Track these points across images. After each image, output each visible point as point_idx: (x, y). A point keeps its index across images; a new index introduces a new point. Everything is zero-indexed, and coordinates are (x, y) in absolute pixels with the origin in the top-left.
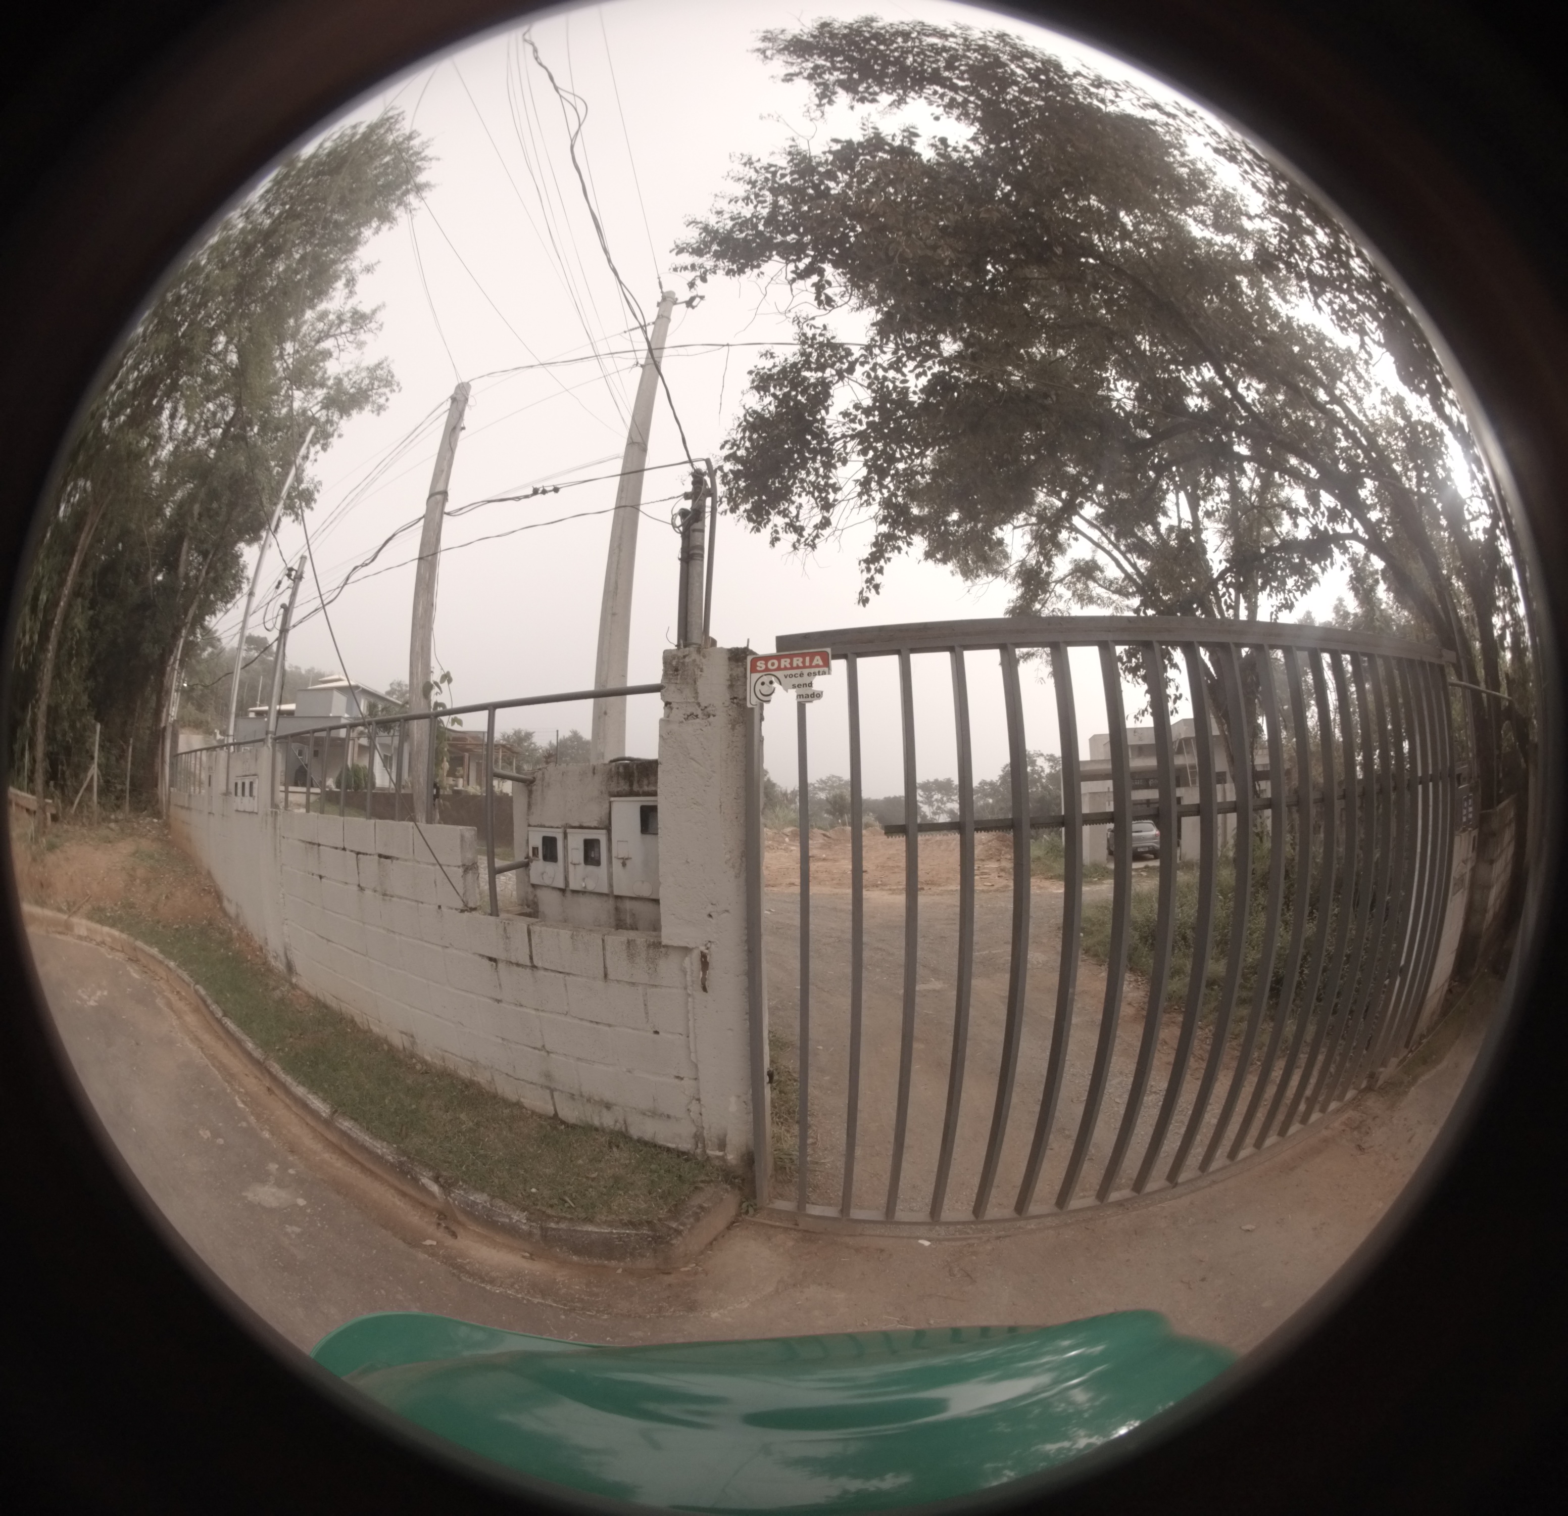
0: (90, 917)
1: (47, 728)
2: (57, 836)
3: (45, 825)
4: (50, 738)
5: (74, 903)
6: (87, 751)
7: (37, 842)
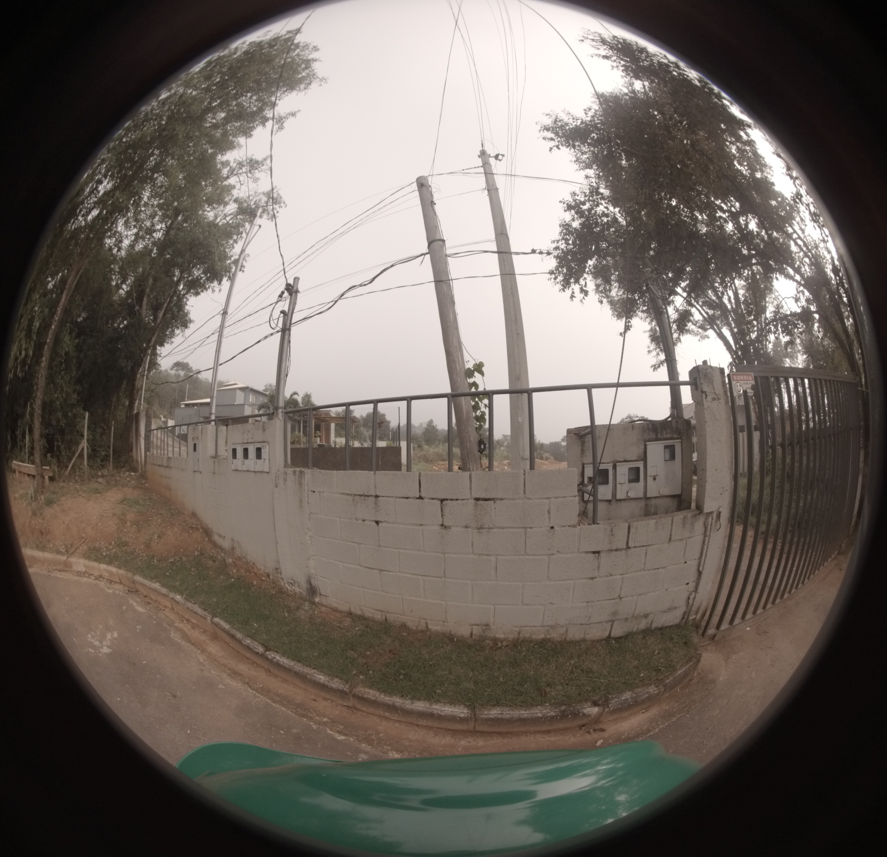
0: (87, 556)
1: (43, 417)
2: (54, 493)
3: (43, 487)
4: (46, 423)
5: (72, 545)
6: (78, 431)
7: (36, 499)
